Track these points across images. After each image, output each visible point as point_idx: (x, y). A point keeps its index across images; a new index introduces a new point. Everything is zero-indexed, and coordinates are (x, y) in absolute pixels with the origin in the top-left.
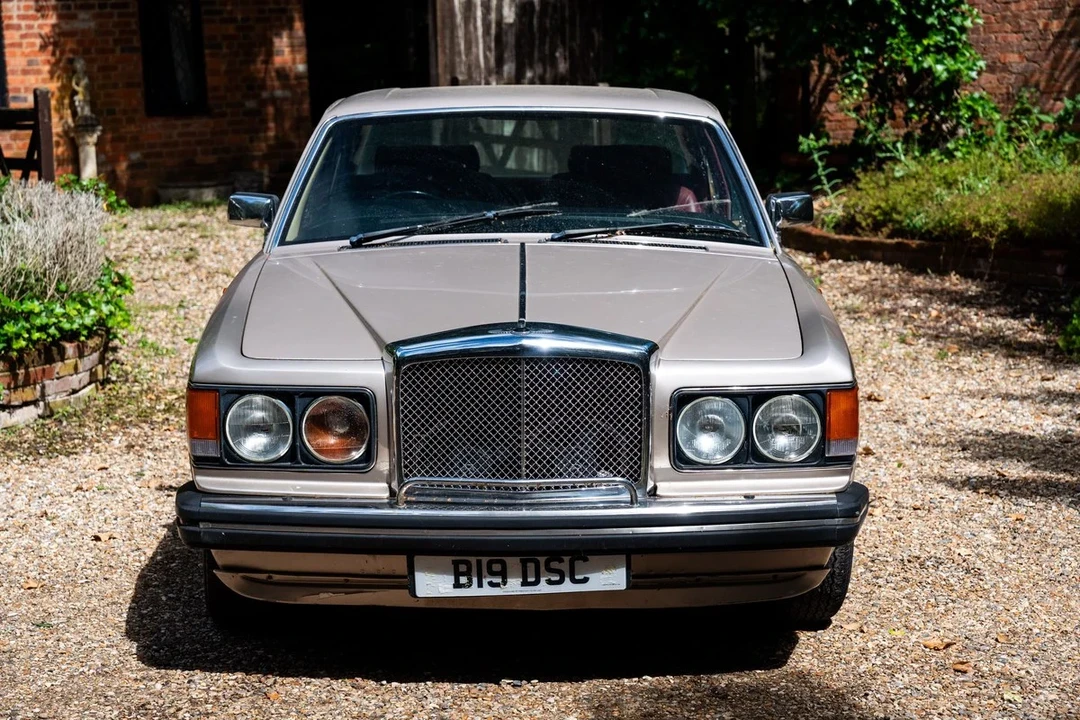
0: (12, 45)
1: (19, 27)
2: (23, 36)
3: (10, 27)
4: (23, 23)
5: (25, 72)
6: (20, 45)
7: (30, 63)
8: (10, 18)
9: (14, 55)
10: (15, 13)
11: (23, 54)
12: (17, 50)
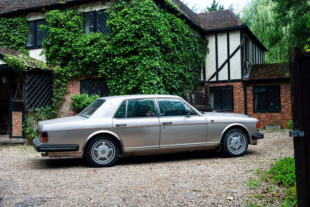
0: (282, 97)
1: (284, 93)
2: (284, 95)
3: (282, 93)
4: (285, 93)
5: (284, 102)
6: (284, 97)
7: (286, 100)
8: (282, 92)
9: (282, 99)
10: (283, 91)
11: (284, 98)
12: (283, 98)
